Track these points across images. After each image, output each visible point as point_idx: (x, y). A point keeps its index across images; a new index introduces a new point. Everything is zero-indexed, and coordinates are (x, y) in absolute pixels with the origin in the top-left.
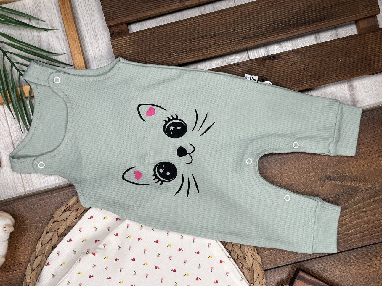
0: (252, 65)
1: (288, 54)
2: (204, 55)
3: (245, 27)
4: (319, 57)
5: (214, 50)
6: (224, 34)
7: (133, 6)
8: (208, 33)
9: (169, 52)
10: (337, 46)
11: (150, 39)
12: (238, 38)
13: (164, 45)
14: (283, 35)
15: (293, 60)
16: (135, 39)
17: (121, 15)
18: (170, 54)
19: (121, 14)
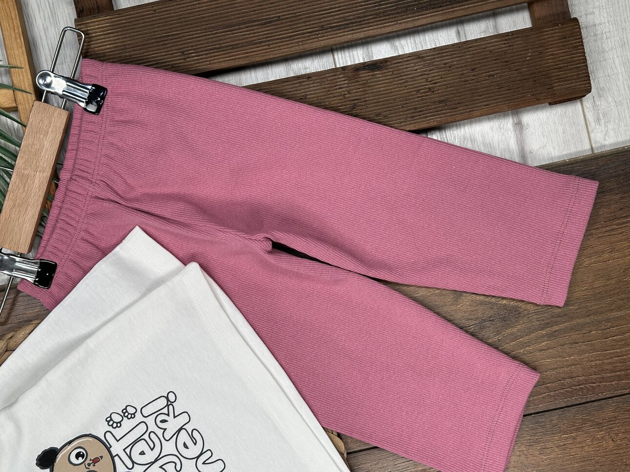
0: (336, 79)
1: (401, 60)
2: (247, 57)
3: (325, 8)
4: (457, 68)
5: (267, 49)
6: (285, 18)
8: (256, 16)
9: (183, 48)
10: (490, 48)
11: (149, 24)
12: (310, 29)
13: (174, 35)
14: (393, 25)
15: (409, 73)
16: (120, 22)
18: (185, 53)
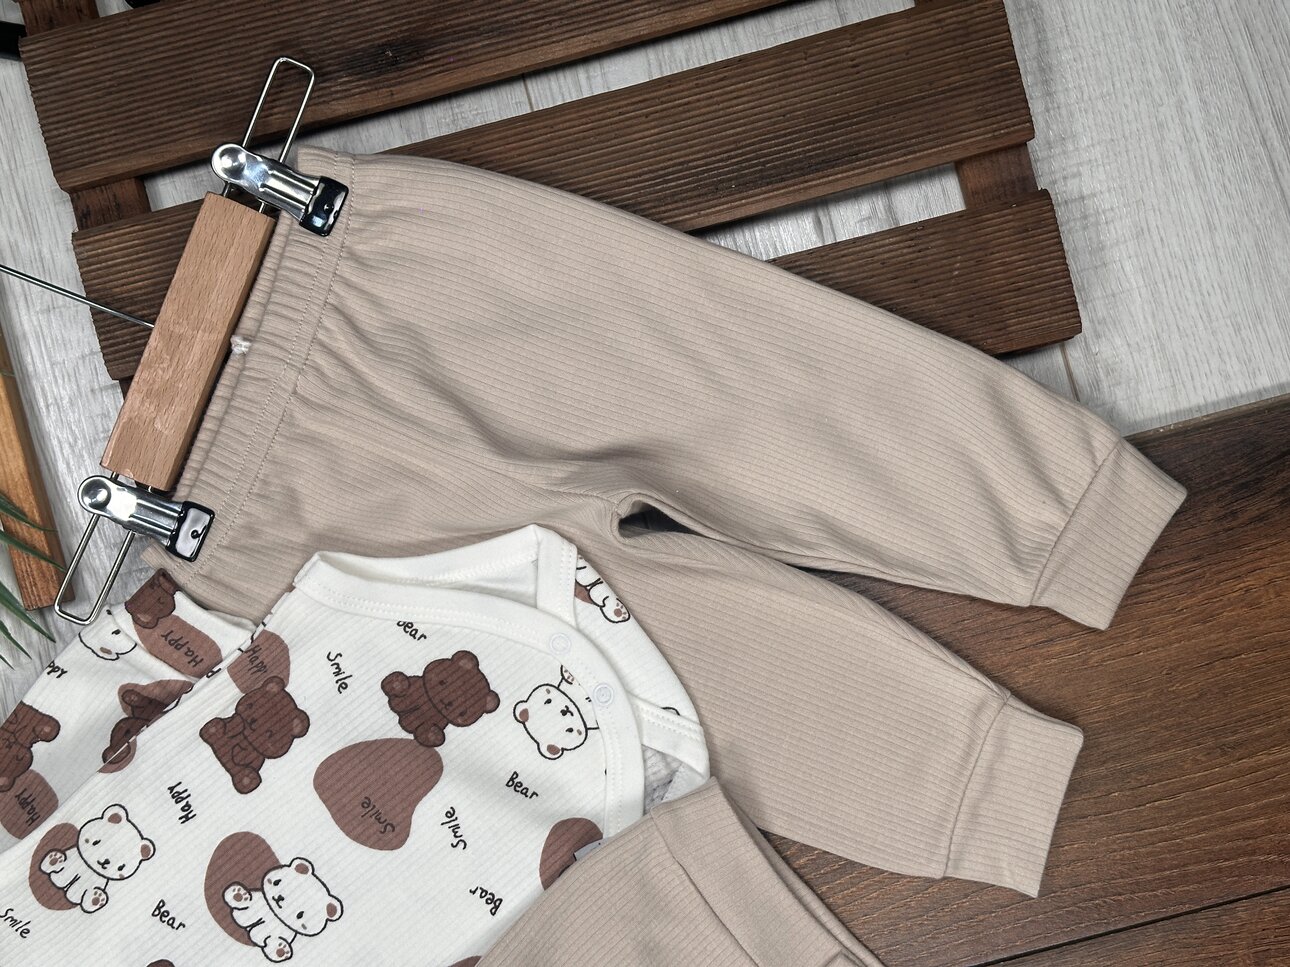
7: (153, 118)
10: (881, 257)
16: (161, 236)
17: (109, 150)
19: (109, 147)
